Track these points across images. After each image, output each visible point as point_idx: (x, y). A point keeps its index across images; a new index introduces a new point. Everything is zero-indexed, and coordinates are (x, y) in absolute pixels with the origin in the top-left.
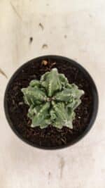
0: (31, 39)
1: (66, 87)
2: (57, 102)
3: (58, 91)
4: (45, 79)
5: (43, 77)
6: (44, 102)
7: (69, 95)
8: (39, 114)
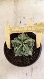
0: (21, 22)
1: (28, 39)
2: (25, 44)
3: (25, 40)
4: (20, 36)
5: (19, 36)
6: (20, 44)
7: (29, 41)
8: (18, 49)
